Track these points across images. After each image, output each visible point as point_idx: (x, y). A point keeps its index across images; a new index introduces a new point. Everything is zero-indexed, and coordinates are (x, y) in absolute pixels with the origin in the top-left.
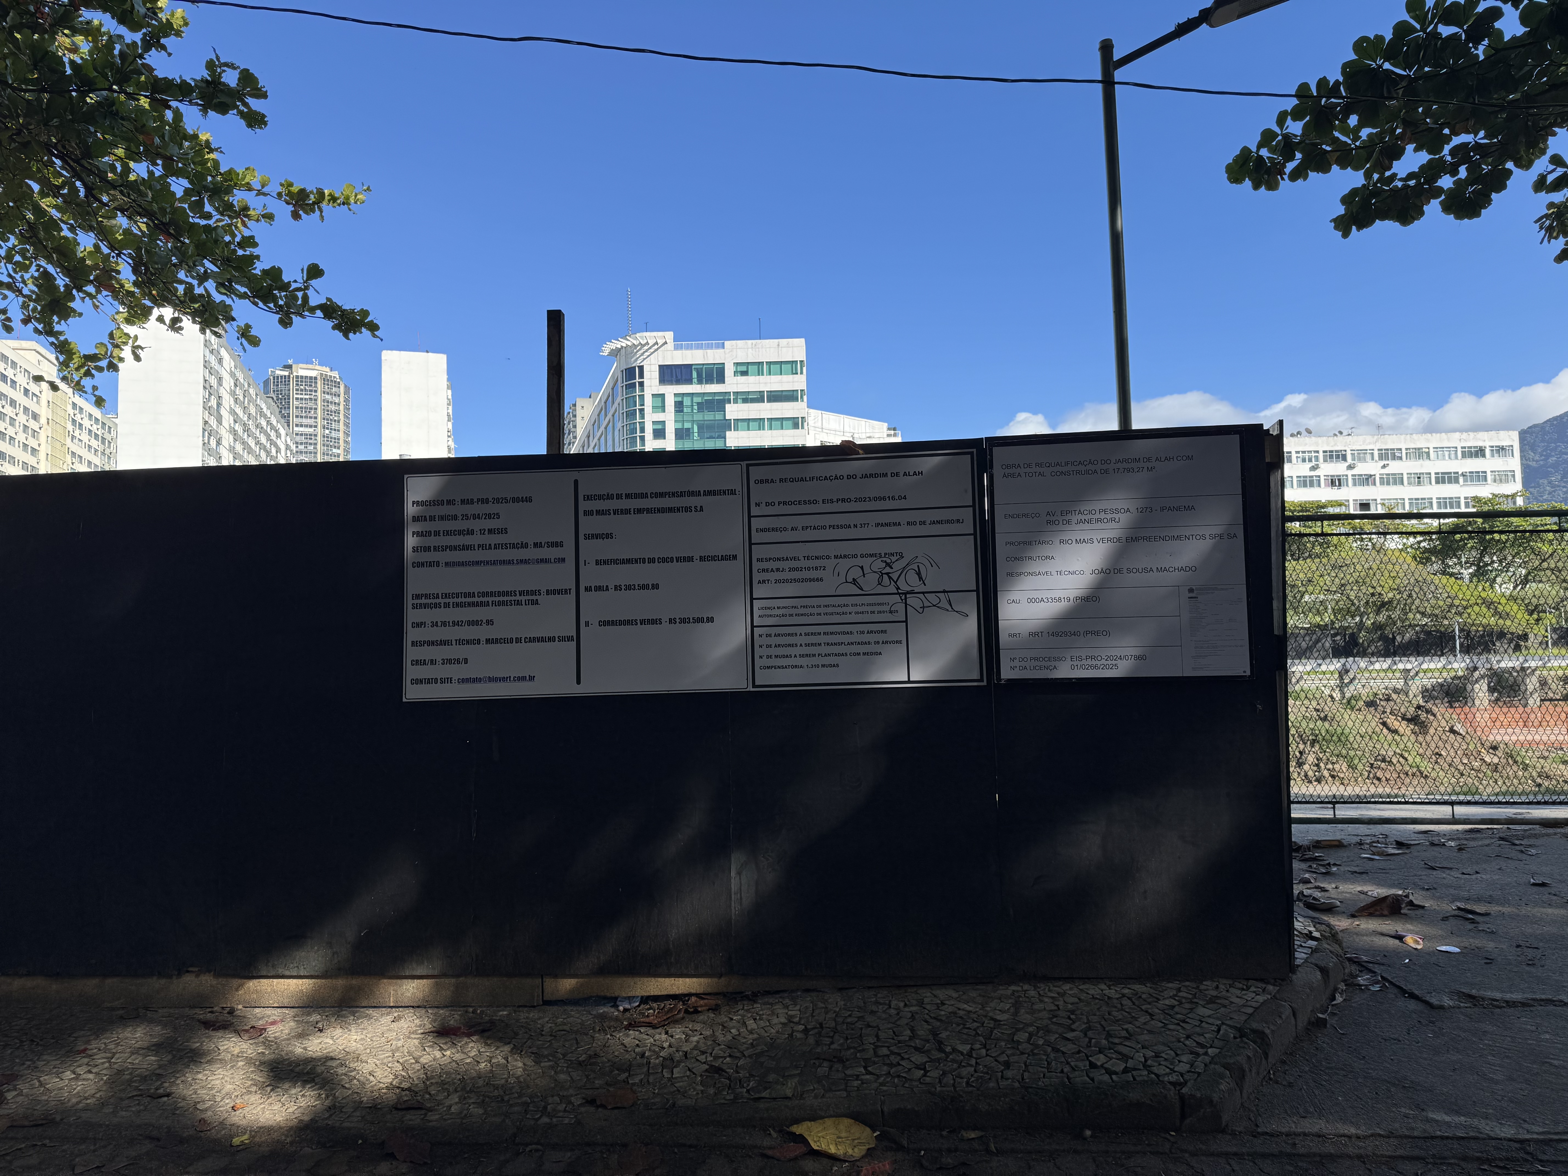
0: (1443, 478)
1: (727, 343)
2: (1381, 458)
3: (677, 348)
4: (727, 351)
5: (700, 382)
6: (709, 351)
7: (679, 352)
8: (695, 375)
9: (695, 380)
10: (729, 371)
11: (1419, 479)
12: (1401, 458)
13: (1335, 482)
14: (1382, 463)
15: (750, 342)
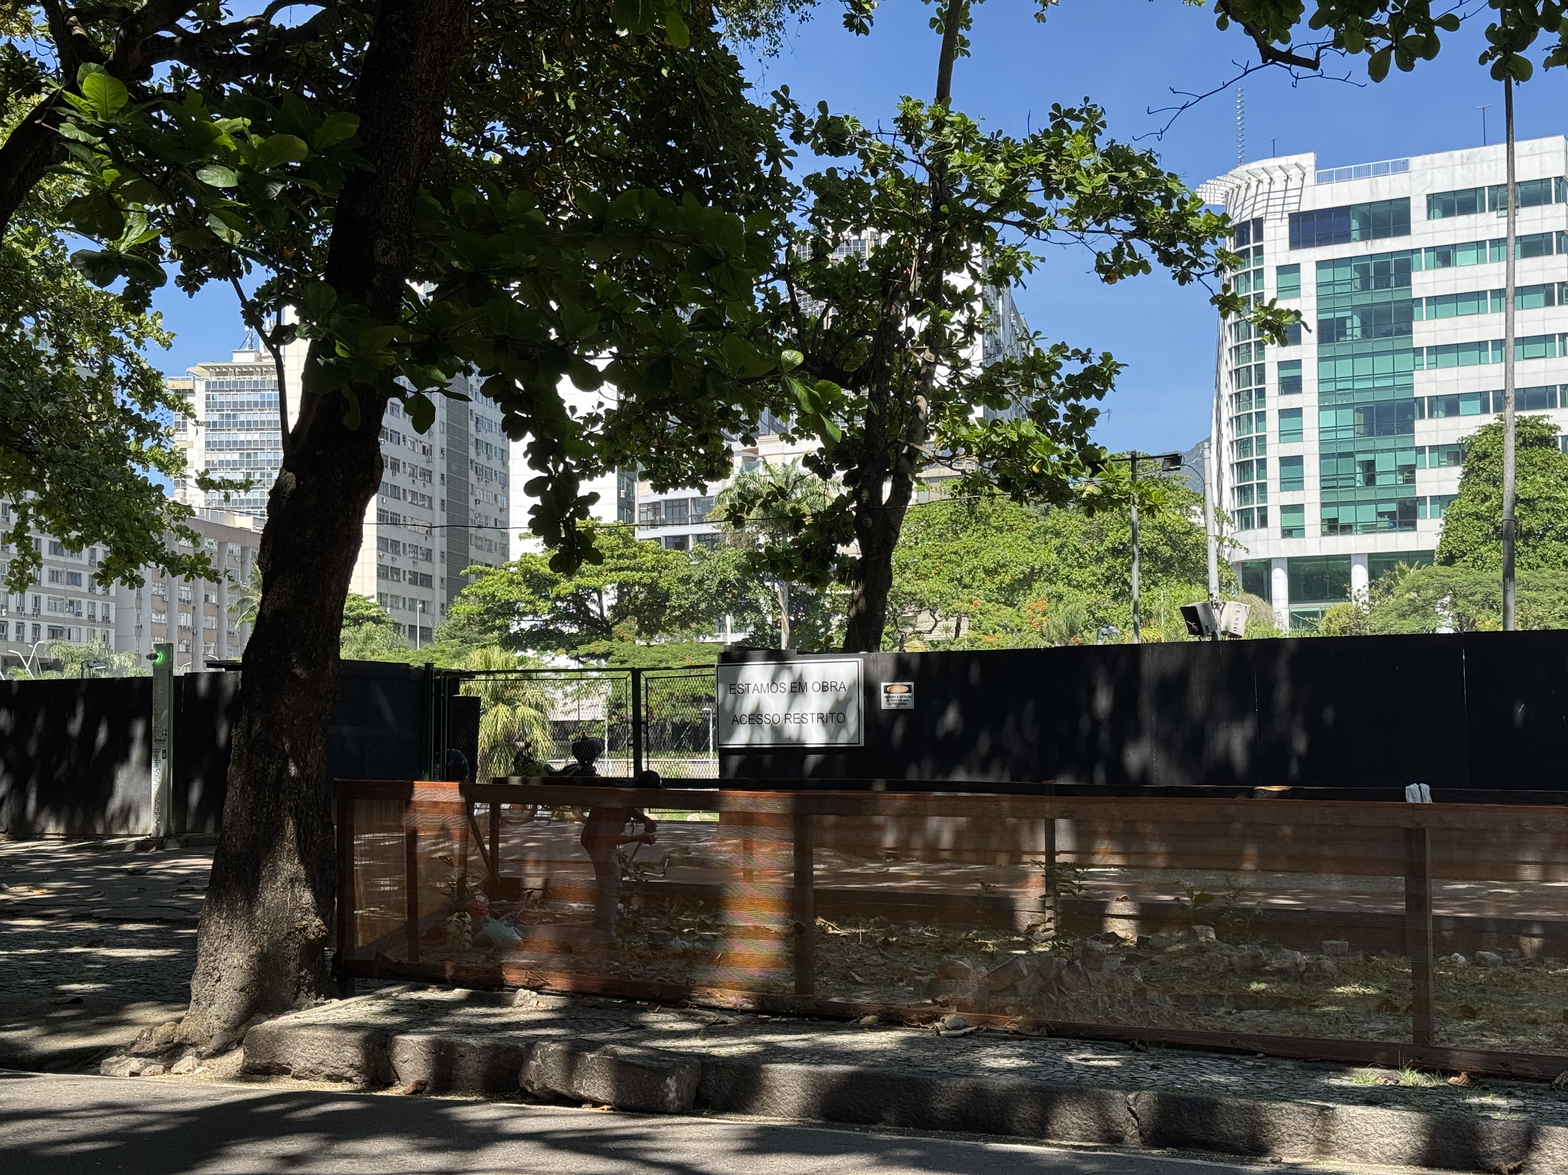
1: (1416, 162)
3: (1321, 179)
4: (1414, 175)
5: (1365, 237)
6: (1381, 180)
7: (1326, 188)
8: (1355, 224)
9: (1355, 235)
10: (1418, 212)
15: (1457, 154)
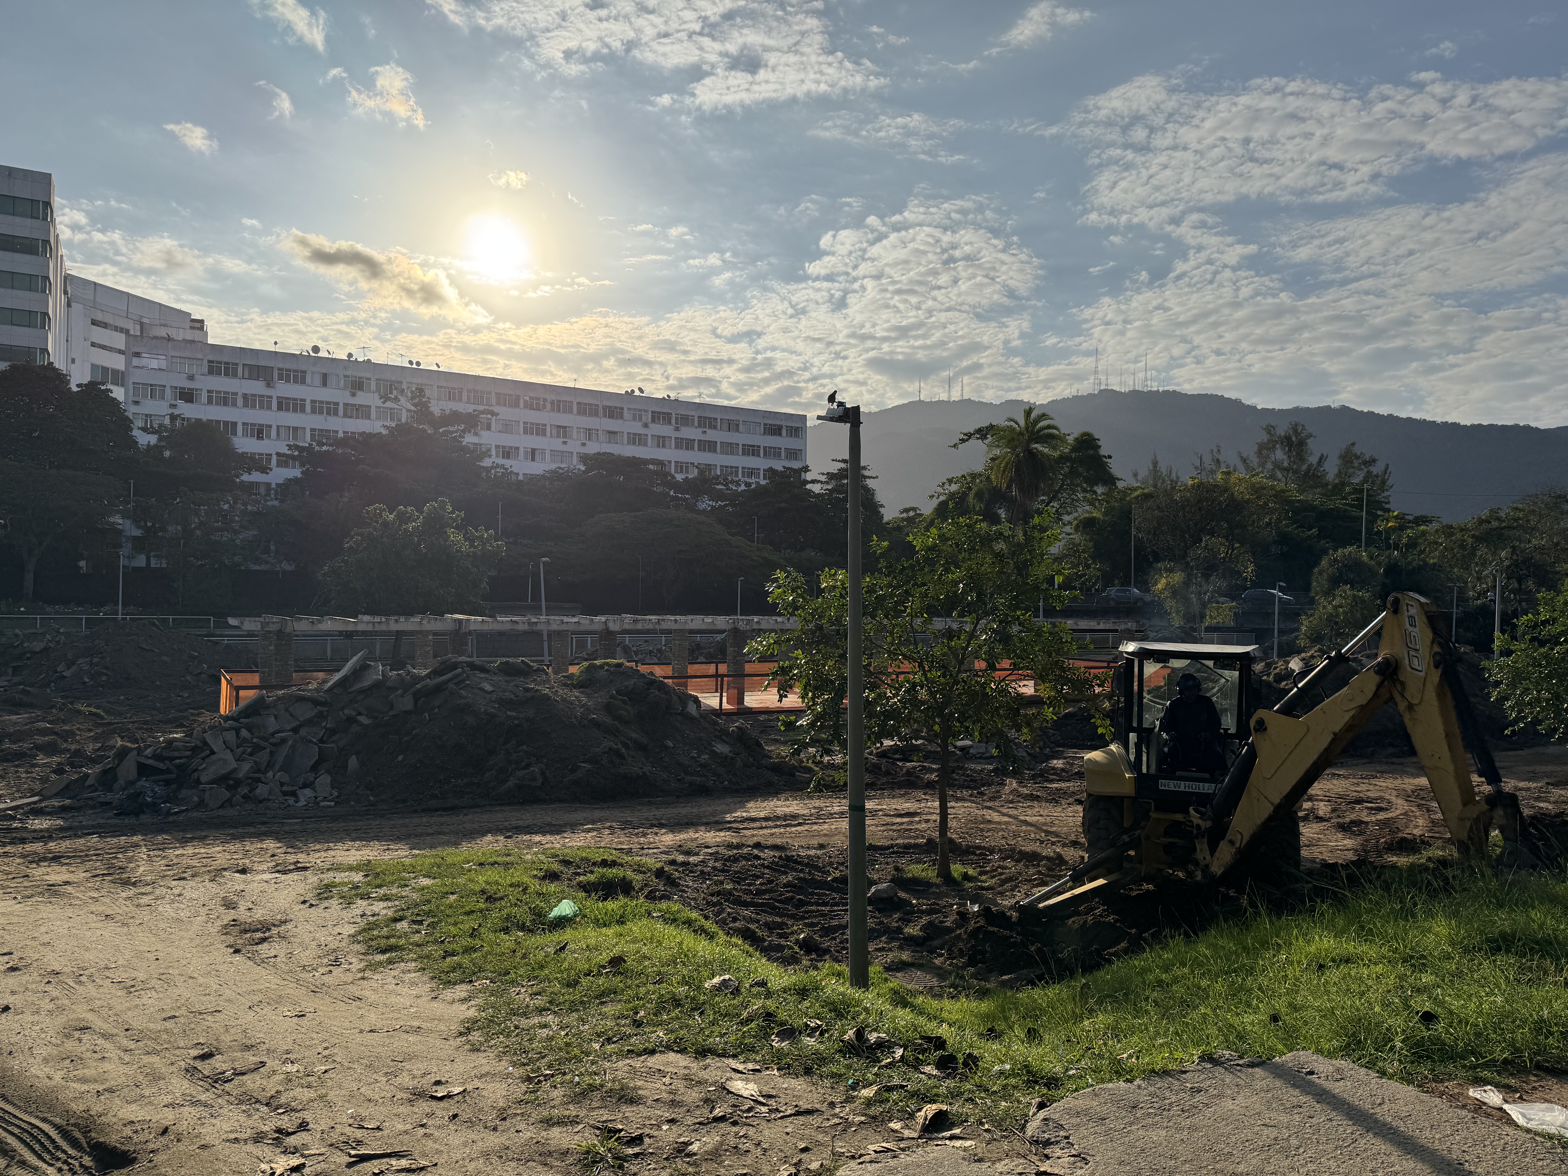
0: (751, 450)
2: (700, 426)
11: (730, 448)
12: (715, 428)
13: (661, 441)
14: (700, 430)
